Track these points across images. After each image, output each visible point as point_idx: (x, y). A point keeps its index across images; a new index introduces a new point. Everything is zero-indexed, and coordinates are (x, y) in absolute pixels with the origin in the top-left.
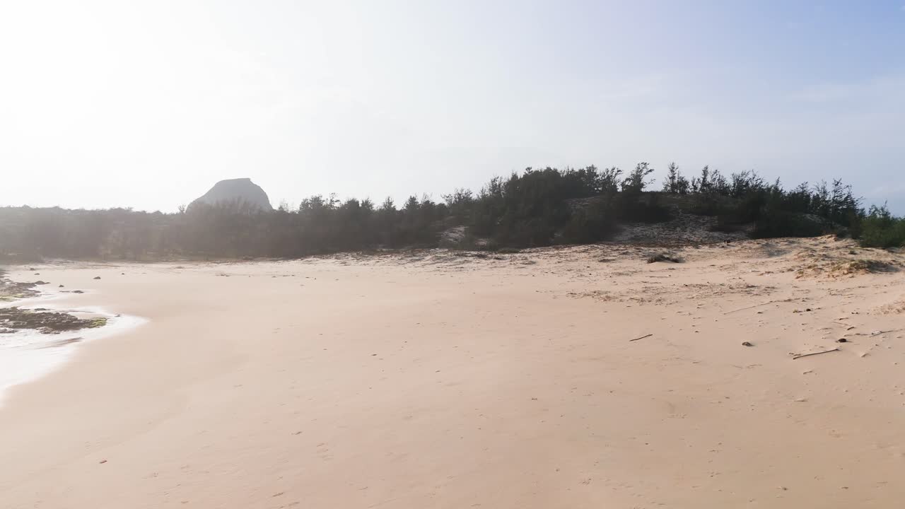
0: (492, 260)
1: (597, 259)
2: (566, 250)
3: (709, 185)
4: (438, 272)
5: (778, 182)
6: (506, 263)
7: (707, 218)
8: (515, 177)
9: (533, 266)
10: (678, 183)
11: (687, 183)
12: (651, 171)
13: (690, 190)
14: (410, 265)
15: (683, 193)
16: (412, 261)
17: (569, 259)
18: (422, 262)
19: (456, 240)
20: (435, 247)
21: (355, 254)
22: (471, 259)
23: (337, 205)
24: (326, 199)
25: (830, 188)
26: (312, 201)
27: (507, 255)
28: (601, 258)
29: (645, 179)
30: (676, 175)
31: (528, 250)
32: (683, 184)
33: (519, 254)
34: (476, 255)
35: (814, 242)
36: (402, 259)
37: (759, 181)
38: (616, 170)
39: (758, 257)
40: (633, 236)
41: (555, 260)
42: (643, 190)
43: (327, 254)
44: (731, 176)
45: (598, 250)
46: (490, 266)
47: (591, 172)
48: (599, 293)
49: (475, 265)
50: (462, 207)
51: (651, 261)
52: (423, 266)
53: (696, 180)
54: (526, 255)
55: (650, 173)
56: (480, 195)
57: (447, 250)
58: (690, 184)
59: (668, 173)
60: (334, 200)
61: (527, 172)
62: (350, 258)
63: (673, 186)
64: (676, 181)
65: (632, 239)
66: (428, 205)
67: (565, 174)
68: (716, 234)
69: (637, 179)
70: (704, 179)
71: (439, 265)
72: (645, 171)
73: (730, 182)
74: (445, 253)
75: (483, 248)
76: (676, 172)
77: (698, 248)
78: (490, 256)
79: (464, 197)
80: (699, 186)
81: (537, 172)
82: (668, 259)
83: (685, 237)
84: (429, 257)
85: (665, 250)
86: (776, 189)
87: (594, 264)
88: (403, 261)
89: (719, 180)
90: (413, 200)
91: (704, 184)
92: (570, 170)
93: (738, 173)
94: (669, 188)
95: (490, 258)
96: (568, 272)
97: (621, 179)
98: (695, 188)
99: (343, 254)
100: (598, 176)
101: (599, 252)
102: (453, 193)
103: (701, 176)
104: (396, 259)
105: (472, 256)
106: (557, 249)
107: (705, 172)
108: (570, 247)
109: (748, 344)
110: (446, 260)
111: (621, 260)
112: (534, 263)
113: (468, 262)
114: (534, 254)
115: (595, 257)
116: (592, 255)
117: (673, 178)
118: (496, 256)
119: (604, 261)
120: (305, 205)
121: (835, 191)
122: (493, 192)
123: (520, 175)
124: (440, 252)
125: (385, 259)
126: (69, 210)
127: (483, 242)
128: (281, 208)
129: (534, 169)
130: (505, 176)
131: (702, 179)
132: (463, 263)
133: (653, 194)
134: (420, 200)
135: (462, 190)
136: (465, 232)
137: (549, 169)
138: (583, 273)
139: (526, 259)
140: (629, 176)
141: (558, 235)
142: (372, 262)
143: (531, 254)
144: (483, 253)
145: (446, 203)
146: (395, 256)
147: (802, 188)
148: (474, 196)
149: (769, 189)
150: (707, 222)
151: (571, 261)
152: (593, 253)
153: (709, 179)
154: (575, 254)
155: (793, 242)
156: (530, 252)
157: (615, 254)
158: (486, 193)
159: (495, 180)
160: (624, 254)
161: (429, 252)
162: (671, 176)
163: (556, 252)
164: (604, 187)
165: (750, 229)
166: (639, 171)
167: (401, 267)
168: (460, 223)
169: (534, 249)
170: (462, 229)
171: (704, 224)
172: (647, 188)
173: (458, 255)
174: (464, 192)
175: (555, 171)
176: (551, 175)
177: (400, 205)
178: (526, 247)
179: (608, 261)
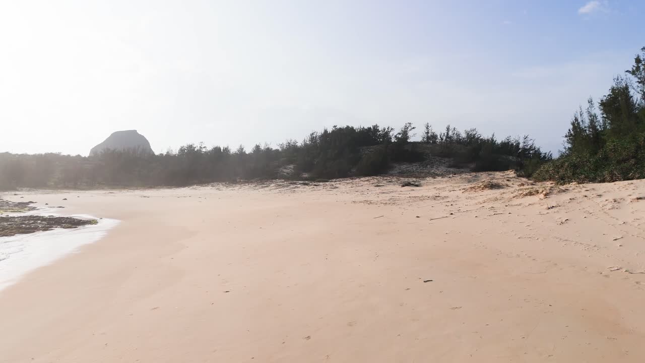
0: (312, 187)
1: (374, 185)
2: (357, 180)
3: (450, 138)
4: (280, 194)
5: (493, 135)
6: (321, 188)
7: (447, 159)
8: (326, 131)
9: (337, 189)
10: (431, 136)
11: (436, 136)
12: (413, 128)
13: (438, 140)
14: (262, 190)
15: (434, 142)
16: (262, 187)
17: (358, 185)
18: (269, 188)
19: (288, 174)
20: (276, 179)
21: (224, 183)
22: (299, 186)
23: (204, 150)
24: (197, 146)
25: (521, 141)
26: (188, 148)
27: (321, 183)
28: (376, 185)
29: (410, 133)
30: (430, 131)
31: (334, 180)
32: (434, 137)
33: (329, 183)
34: (302, 184)
35: (502, 174)
36: (256, 186)
37: (479, 136)
38: (390, 129)
39: (462, 183)
40: (400, 171)
41: (350, 186)
42: (409, 141)
43: (205, 183)
44: (464, 132)
45: (374, 180)
46: (311, 190)
47: (375, 129)
48: (367, 201)
49: (302, 189)
50: (292, 152)
51: (403, 186)
52: (270, 190)
53: (443, 134)
54: (333, 183)
55: (413, 130)
56: (303, 144)
57: (283, 180)
58: (439, 137)
59: (424, 130)
60: (203, 147)
61: (334, 129)
62: (221, 186)
63: (428, 138)
64: (429, 135)
65: (400, 173)
66: (268, 150)
67: (359, 130)
68: (452, 170)
69: (405, 133)
70: (448, 133)
71: (280, 189)
72: (410, 128)
73: (464, 135)
74: (282, 182)
75: (306, 179)
76: (430, 128)
77: (435, 178)
78: (311, 184)
79: (292, 145)
80: (444, 138)
81: (340, 129)
82: (413, 184)
83: (433, 171)
84: (273, 185)
85: (414, 179)
86: (492, 140)
87: (372, 188)
88: (257, 188)
89: (456, 134)
90: (258, 147)
91: (447, 137)
92: (362, 127)
93: (469, 129)
94: (425, 140)
95: (312, 185)
96: (356, 193)
97: (394, 134)
98: (442, 139)
99: (215, 183)
100: (380, 131)
101: (376, 181)
102: (285, 143)
103: (445, 131)
104: (252, 186)
105: (300, 184)
106: (352, 179)
107: (448, 129)
108: (360, 178)
109: (418, 217)
110: (284, 186)
111: (388, 186)
112: (337, 188)
113: (297, 187)
114: (338, 183)
115: (373, 184)
116: (371, 182)
117: (428, 133)
118: (315, 184)
119: (377, 186)
120: (182, 150)
121: (524, 143)
122: (312, 142)
123: (330, 130)
124: (279, 182)
125: (245, 186)
126: (17, 154)
127: (306, 175)
128: (168, 152)
129: (338, 127)
130: (320, 131)
131: (446, 134)
132: (295, 188)
133: (415, 143)
134: (262, 147)
135: (291, 140)
136: (294, 169)
137: (348, 127)
138: (365, 193)
139: (333, 185)
140: (400, 131)
141: (354, 170)
142: (236, 188)
143: (336, 183)
144: (306, 182)
145: (280, 149)
146: (251, 185)
147: (508, 140)
148: (299, 144)
149: (488, 140)
150: (447, 162)
151: (359, 186)
152: (372, 181)
153: (450, 134)
154: (361, 182)
155: (491, 174)
156: (336, 181)
157: (385, 182)
158: (307, 142)
159: (313, 134)
160: (390, 182)
161: (272, 182)
162: (426, 132)
163: (351, 181)
164: (383, 139)
165: (473, 166)
166: (406, 128)
167: (256, 192)
168: (290, 162)
169: (338, 180)
170: (292, 166)
171: (444, 163)
172: (411, 140)
173: (291, 183)
174: (292, 142)
175: (352, 128)
176: (349, 131)
177: (248, 150)
178: (333, 179)
179: (380, 186)
